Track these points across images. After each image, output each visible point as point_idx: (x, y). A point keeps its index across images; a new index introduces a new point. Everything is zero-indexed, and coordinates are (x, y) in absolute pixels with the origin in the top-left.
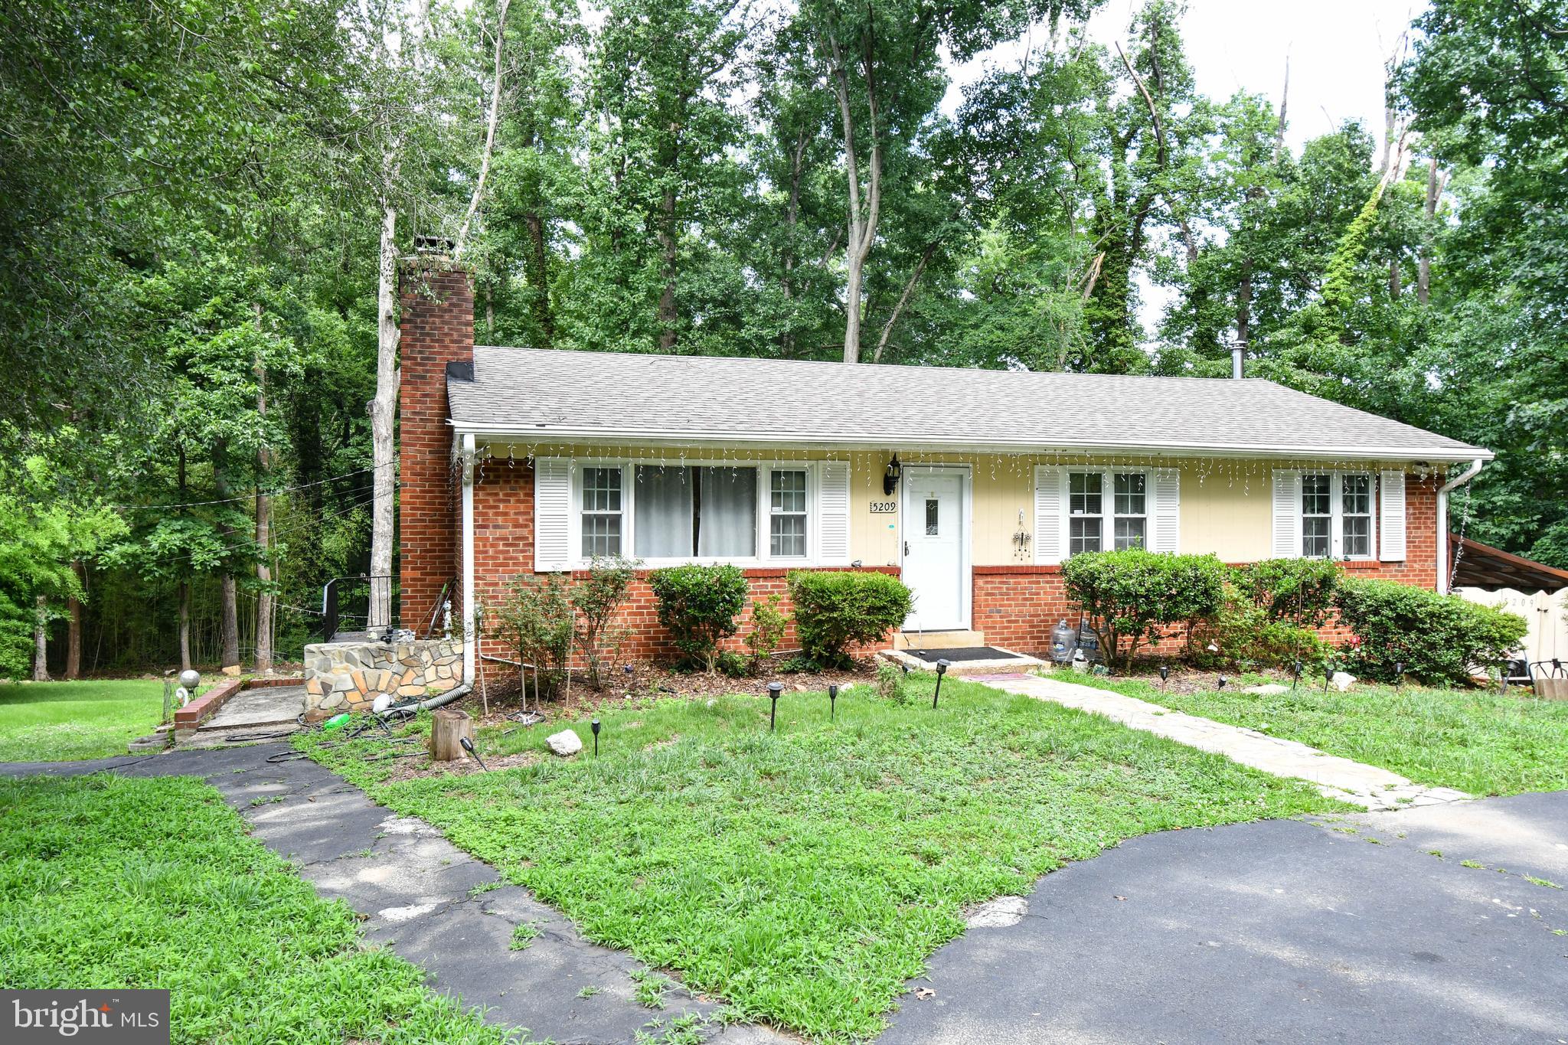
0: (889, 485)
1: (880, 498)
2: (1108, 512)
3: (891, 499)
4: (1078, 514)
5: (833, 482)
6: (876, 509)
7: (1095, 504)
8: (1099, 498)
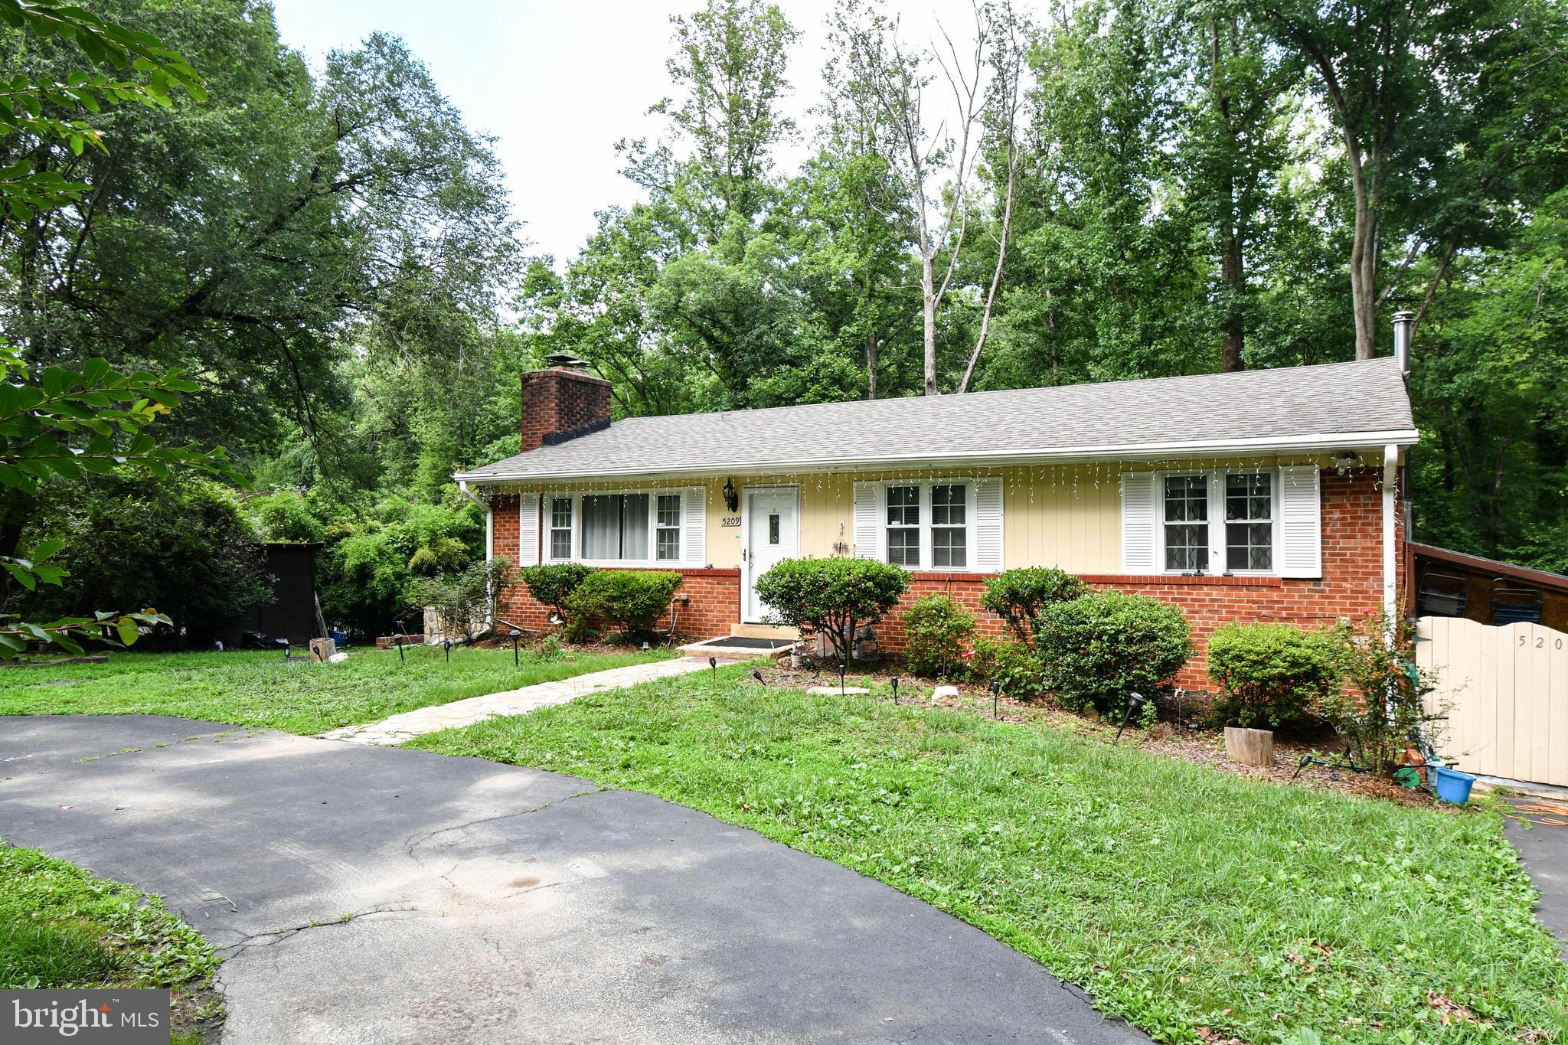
0: (734, 504)
1: (730, 515)
2: (925, 524)
3: (736, 515)
4: (896, 525)
5: (694, 503)
6: (727, 523)
7: (913, 516)
8: (917, 510)
